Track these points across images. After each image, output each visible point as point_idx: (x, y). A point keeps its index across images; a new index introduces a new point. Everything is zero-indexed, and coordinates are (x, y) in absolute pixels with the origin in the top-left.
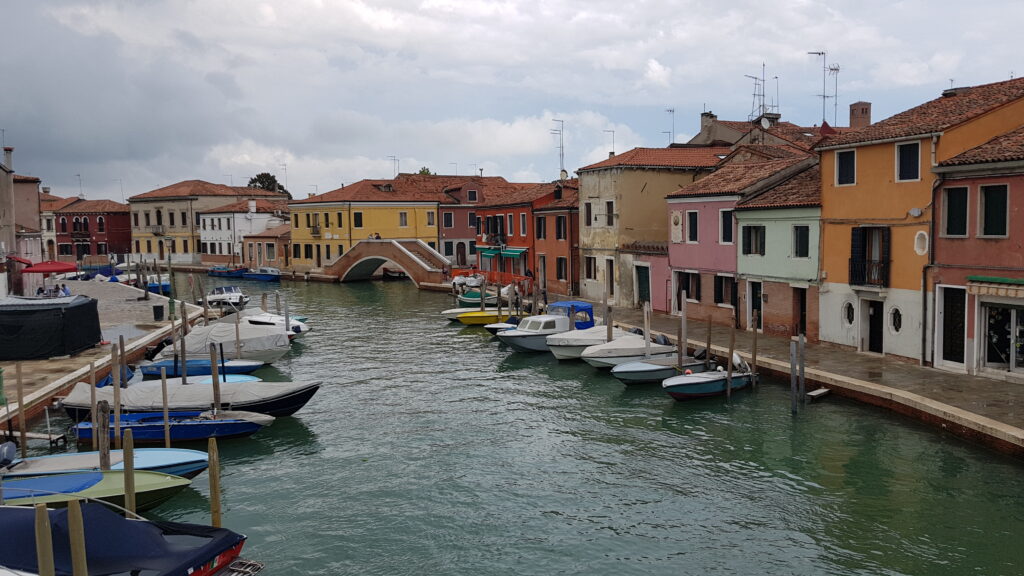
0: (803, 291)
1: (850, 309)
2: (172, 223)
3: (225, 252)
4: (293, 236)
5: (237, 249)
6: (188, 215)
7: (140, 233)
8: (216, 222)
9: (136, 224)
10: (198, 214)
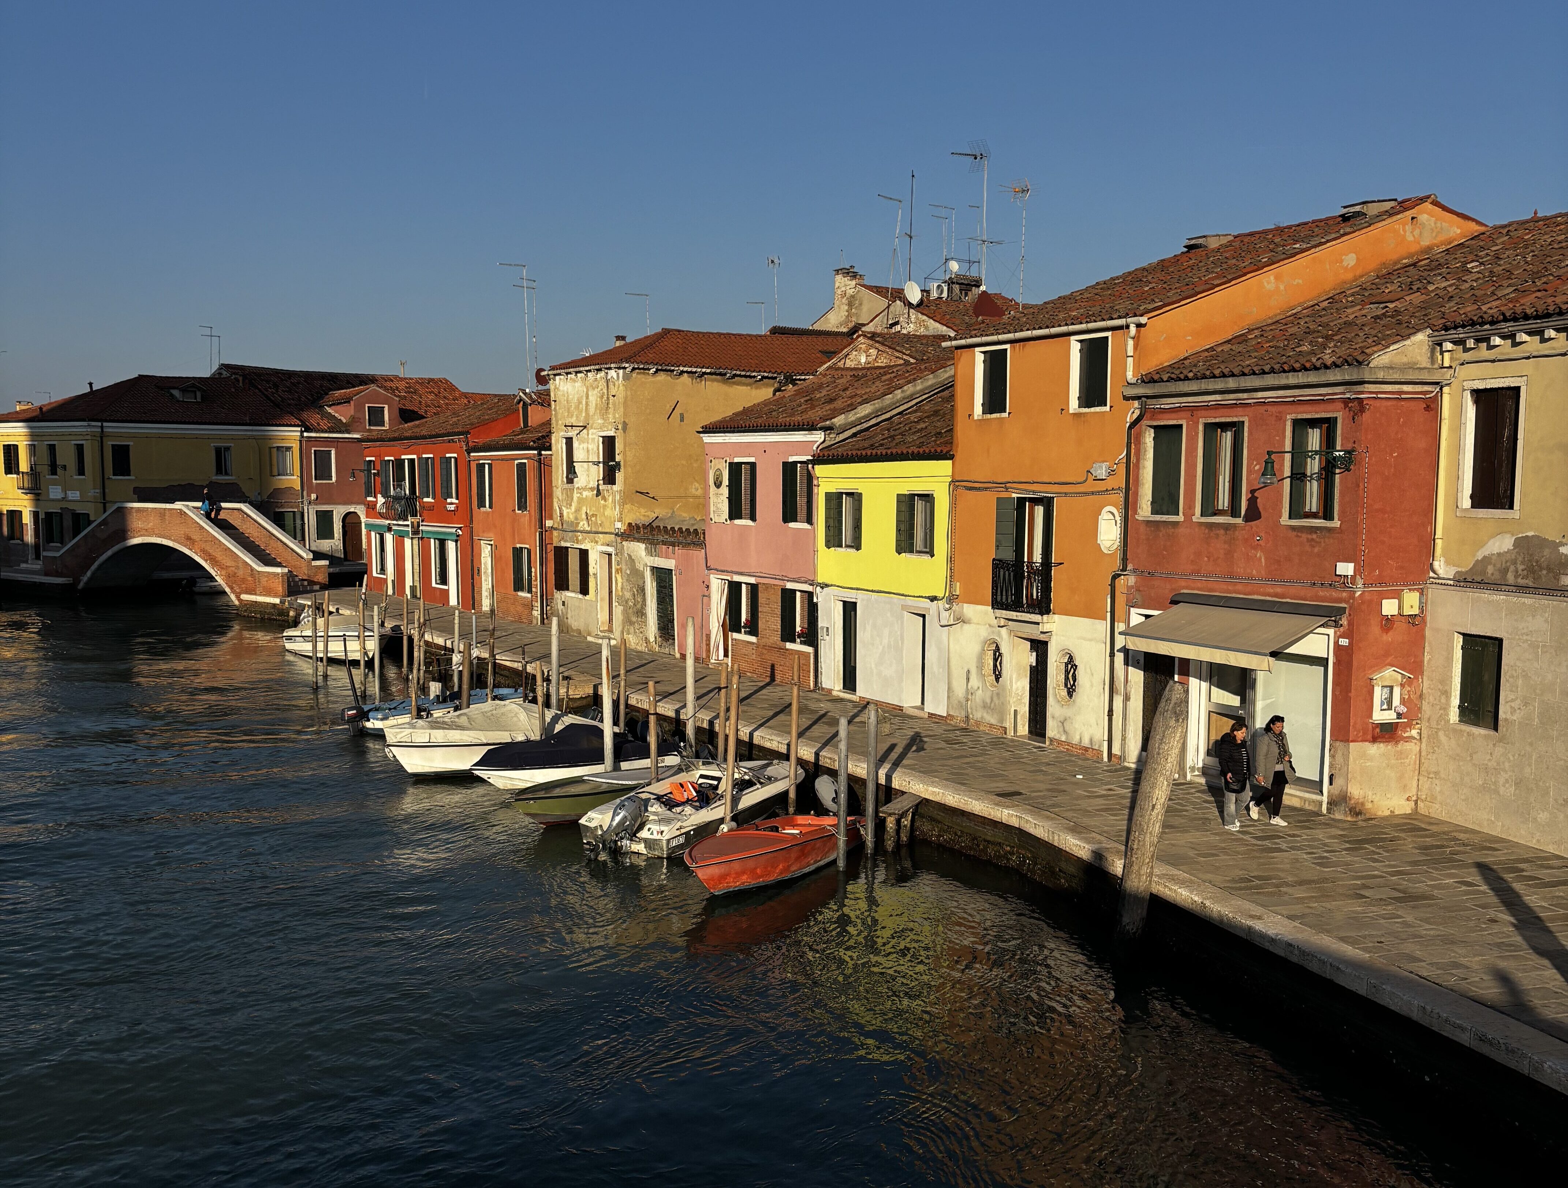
1: (997, 652)
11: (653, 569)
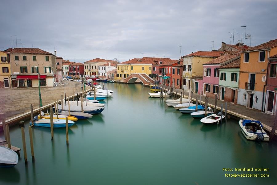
0: (234, 90)
1: (245, 96)
2: (93, 68)
3: (103, 75)
4: (118, 72)
5: (106, 75)
6: (96, 66)
7: (86, 70)
8: (102, 68)
9: (85, 68)
10: (98, 66)
11: (195, 82)
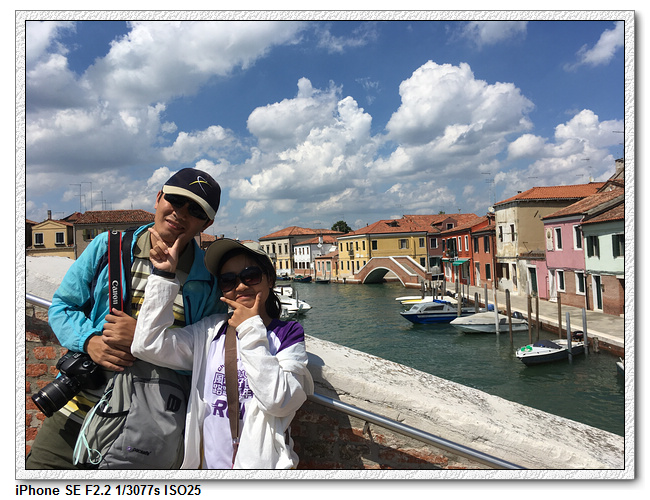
2: (280, 251)
3: (306, 268)
4: (340, 257)
5: (312, 266)
6: (288, 247)
8: (302, 251)
11: (530, 269)
